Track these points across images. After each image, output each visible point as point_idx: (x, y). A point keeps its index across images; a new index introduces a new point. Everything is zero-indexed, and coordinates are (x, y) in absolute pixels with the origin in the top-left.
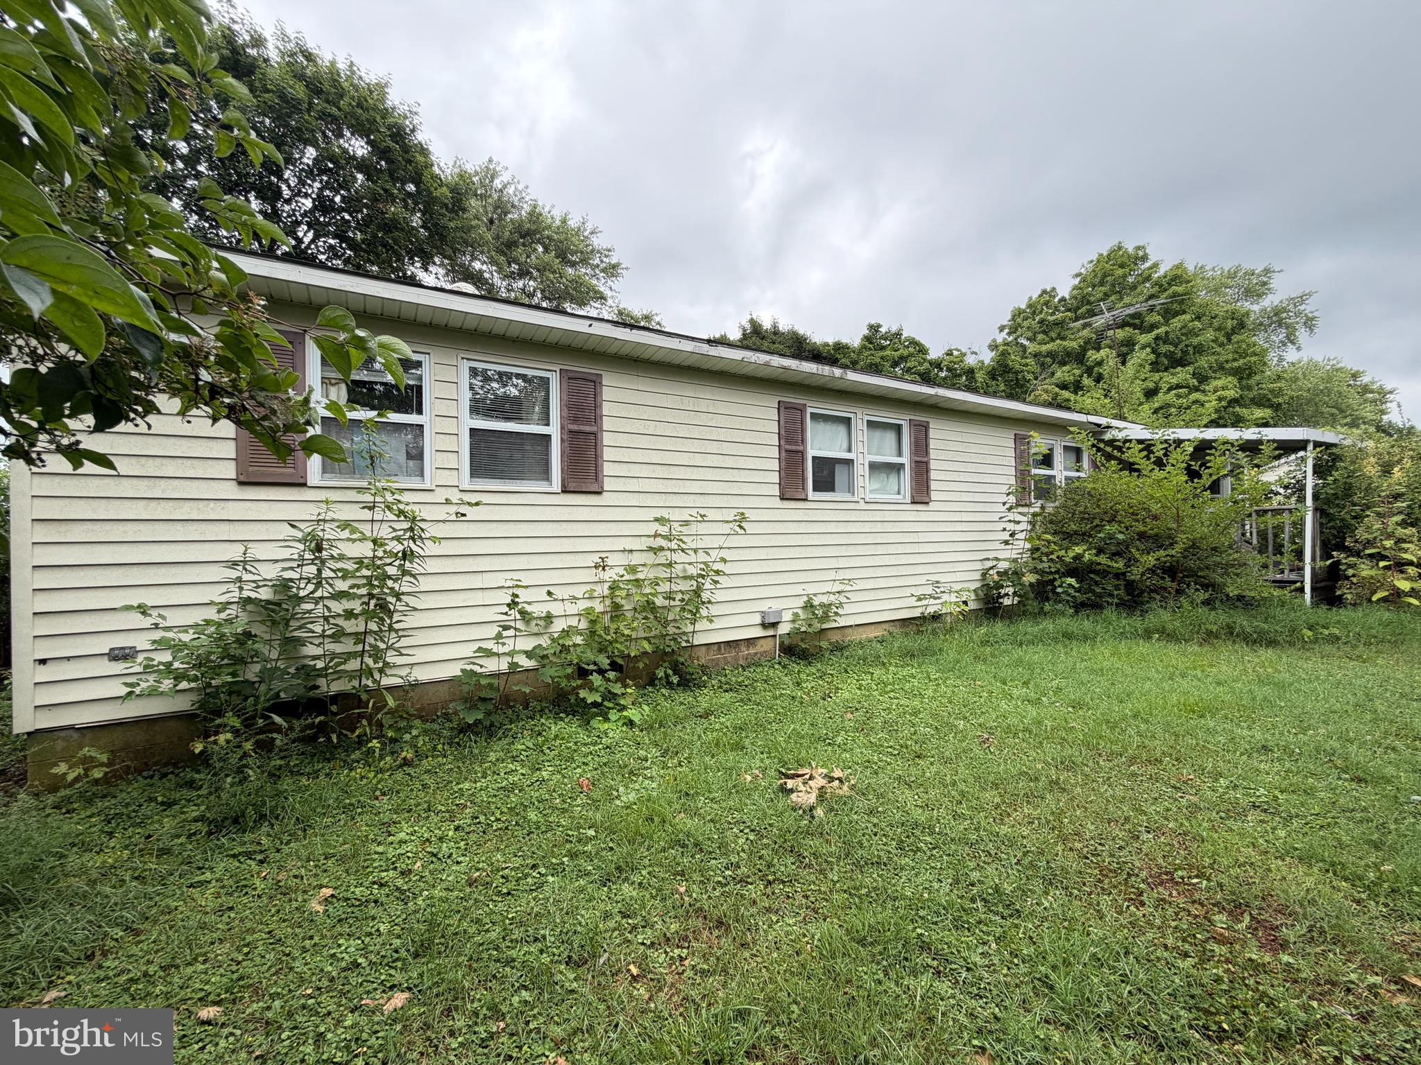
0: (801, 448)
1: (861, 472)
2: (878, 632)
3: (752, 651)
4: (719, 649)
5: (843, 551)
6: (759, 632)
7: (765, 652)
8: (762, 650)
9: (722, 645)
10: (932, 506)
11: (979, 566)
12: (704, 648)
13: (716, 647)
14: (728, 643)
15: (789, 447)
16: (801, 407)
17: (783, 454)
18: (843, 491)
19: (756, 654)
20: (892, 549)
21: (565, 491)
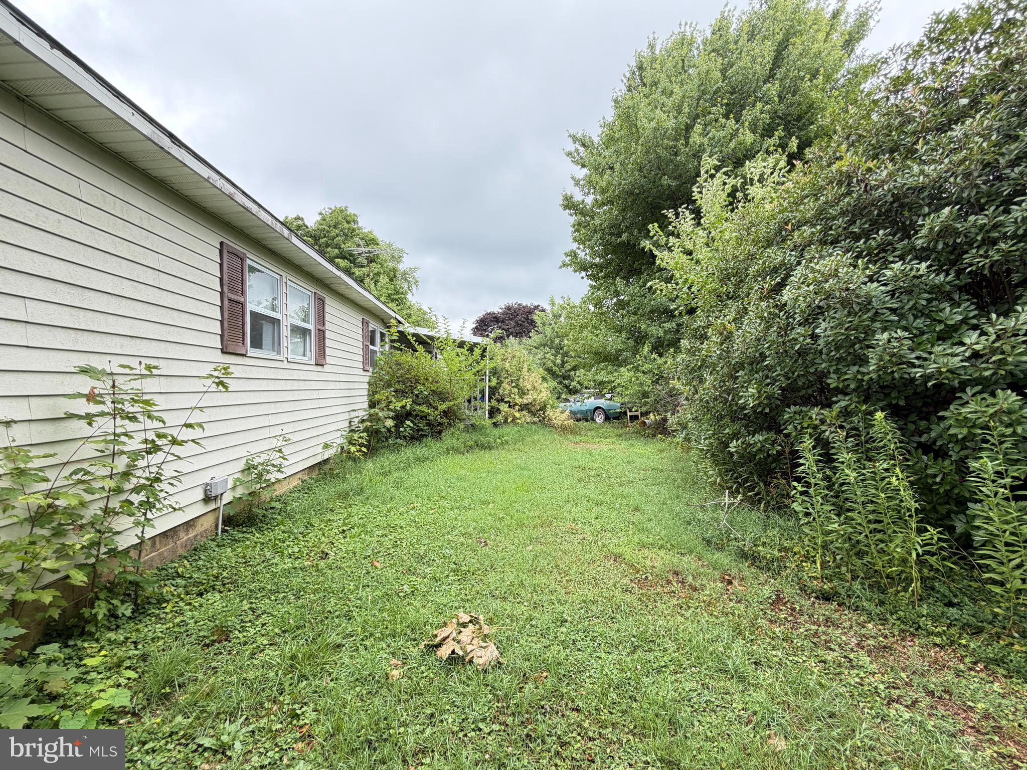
0: (241, 299)
1: (285, 334)
2: (295, 482)
4: (154, 544)
5: (272, 409)
6: (200, 510)
7: (205, 531)
8: (202, 529)
10: (327, 368)
11: (347, 416)
15: (232, 296)
16: (242, 256)
17: (226, 302)
18: (269, 350)
19: (196, 536)
20: (305, 405)
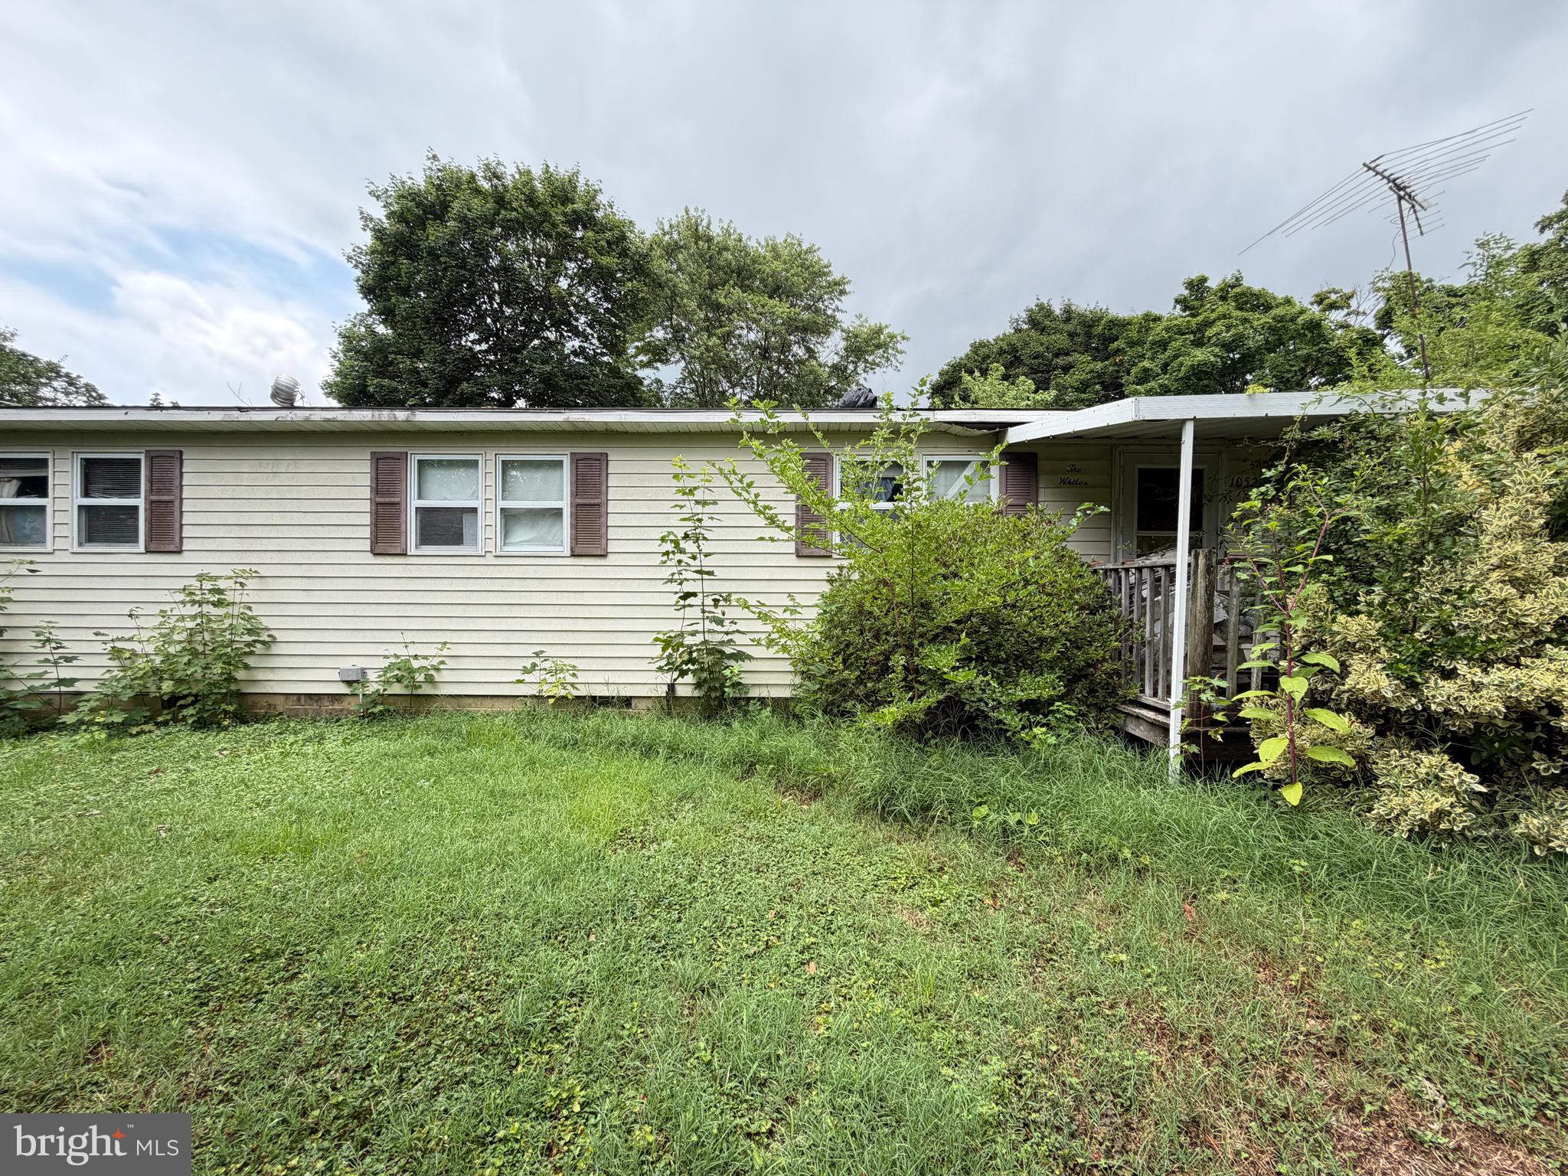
0: (400, 500)
1: (487, 522)
3: (337, 707)
4: (299, 700)
6: (343, 689)
9: (303, 698)
10: (611, 560)
12: (282, 698)
13: (295, 698)
14: (309, 696)
15: (384, 500)
17: (374, 507)
19: (342, 710)
21: (148, 551)
